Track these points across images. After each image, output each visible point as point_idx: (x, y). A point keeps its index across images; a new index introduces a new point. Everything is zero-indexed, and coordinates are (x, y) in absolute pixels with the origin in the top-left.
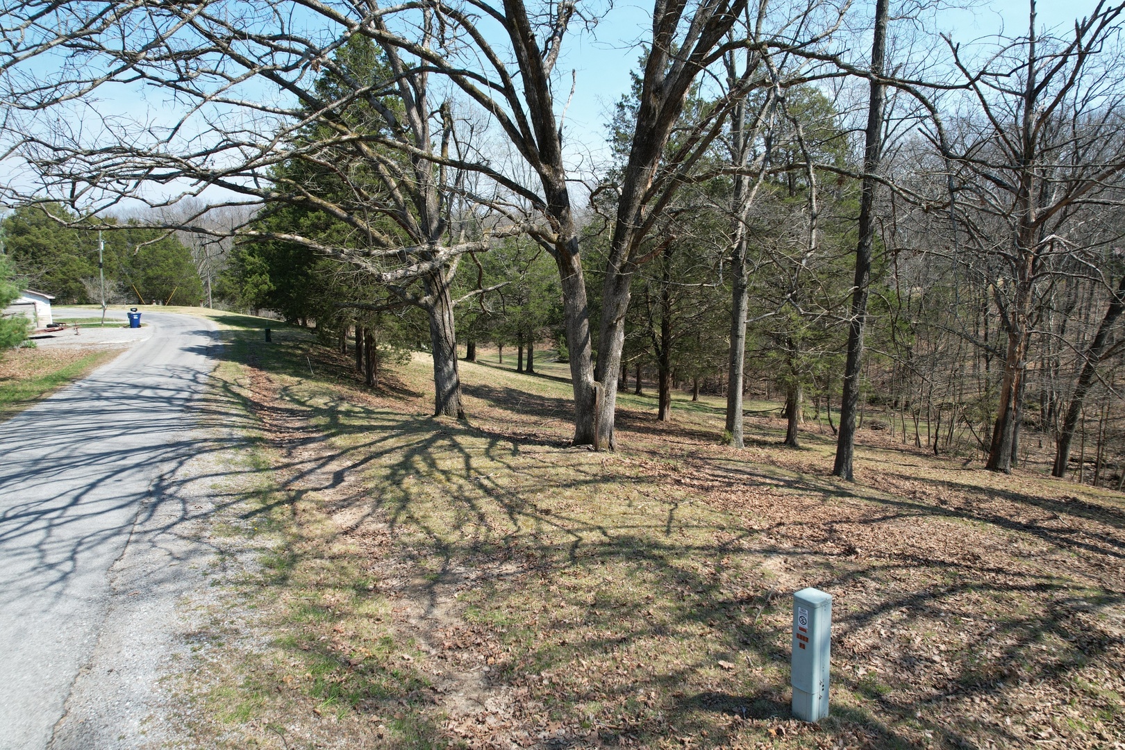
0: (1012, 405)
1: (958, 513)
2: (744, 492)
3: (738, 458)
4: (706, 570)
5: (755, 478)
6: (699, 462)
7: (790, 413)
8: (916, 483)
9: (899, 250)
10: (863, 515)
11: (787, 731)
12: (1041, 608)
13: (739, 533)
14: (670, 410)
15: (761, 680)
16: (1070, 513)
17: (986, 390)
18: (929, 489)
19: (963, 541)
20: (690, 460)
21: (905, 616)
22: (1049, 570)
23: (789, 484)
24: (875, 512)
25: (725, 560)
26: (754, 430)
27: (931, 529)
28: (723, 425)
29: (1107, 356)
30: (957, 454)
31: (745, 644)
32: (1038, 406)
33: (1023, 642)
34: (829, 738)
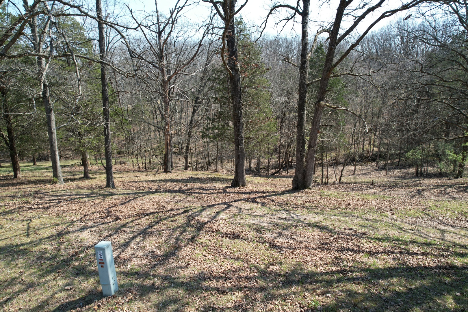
0: (169, 148)
1: (156, 192)
2: (67, 205)
3: (62, 189)
4: (52, 247)
5: (72, 197)
6: (42, 195)
7: (84, 164)
8: (140, 183)
9: (119, 92)
10: (121, 201)
11: (102, 304)
12: (185, 219)
13: (67, 225)
14: (21, 172)
15: (87, 287)
16: (191, 182)
17: (160, 143)
18: (146, 185)
19: (159, 202)
20: (36, 195)
21: (142, 238)
22: (187, 205)
23: (88, 196)
24: (125, 199)
25: (62, 239)
26: (68, 174)
27: (147, 201)
28: (52, 174)
29: (194, 127)
30: (153, 169)
31: (77, 275)
32: (177, 146)
33: (181, 234)
34: (120, 298)
